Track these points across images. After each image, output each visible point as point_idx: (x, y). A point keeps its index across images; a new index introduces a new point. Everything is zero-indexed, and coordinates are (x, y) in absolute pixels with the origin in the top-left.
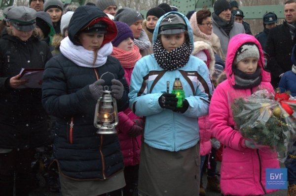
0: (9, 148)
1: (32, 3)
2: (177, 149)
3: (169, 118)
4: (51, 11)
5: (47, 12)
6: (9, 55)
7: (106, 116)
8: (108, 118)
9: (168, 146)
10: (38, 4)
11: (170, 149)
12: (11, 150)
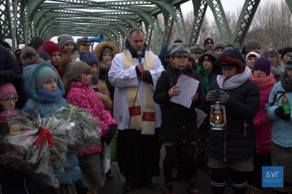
0: (172, 143)
1: (206, 45)
2: (287, 146)
3: (282, 124)
4: (218, 51)
5: (216, 52)
6: (172, 81)
7: (218, 118)
8: (219, 120)
9: (281, 143)
10: (210, 46)
11: (282, 145)
12: (173, 144)
